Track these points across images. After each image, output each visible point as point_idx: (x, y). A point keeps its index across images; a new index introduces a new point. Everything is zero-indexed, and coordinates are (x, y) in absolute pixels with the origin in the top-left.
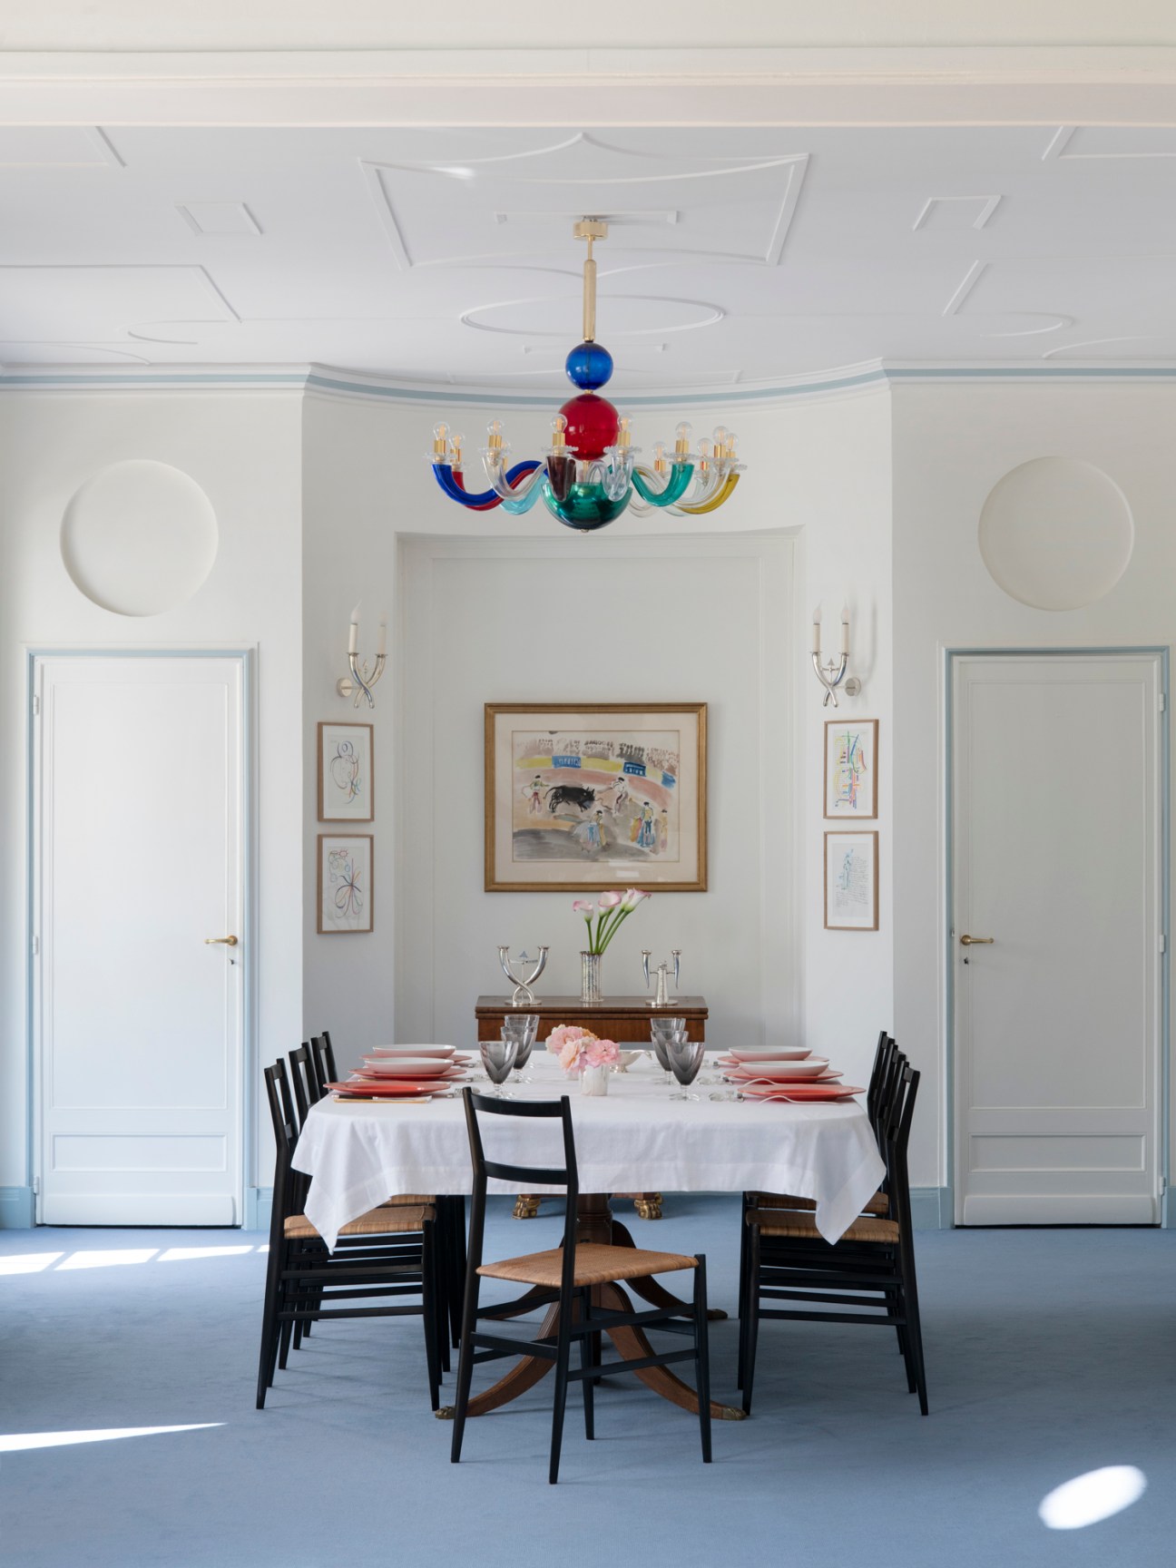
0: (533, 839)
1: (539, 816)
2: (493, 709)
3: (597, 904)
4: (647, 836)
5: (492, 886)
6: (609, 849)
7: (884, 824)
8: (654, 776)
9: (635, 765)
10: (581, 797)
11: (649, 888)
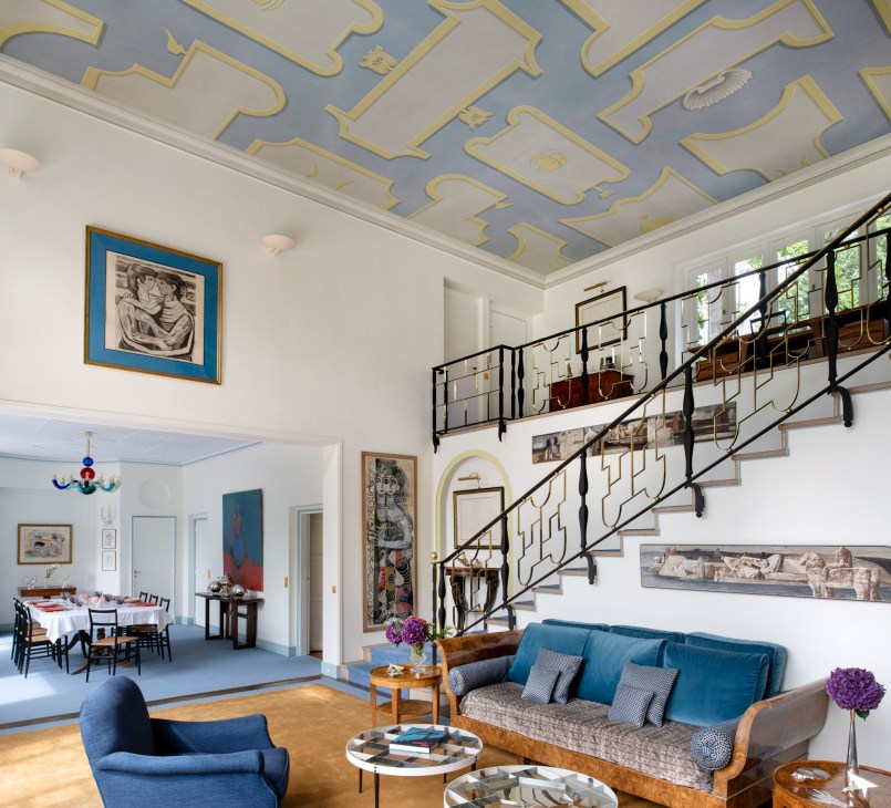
0: (29, 553)
1: (32, 548)
2: (20, 526)
3: (48, 567)
4: (58, 552)
5: (19, 563)
6: (48, 555)
7: (118, 550)
8: (59, 540)
9: (55, 537)
10: (42, 544)
11: (60, 563)
